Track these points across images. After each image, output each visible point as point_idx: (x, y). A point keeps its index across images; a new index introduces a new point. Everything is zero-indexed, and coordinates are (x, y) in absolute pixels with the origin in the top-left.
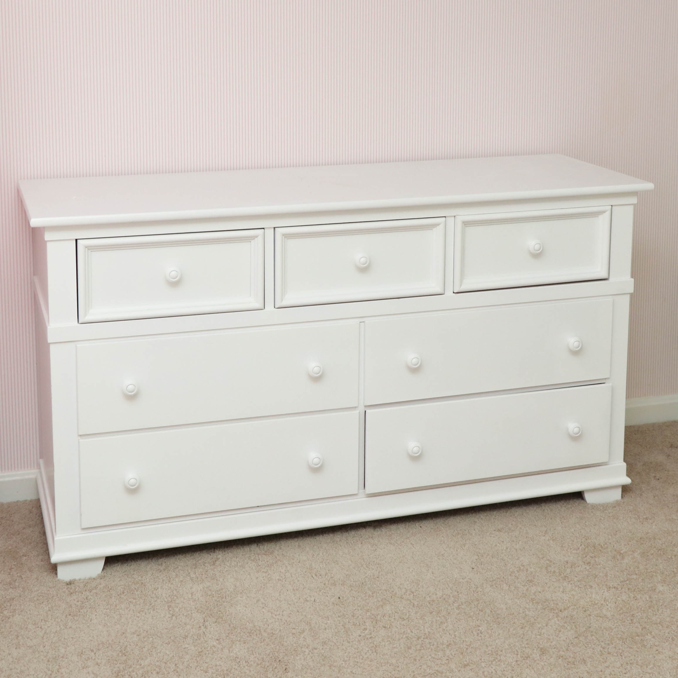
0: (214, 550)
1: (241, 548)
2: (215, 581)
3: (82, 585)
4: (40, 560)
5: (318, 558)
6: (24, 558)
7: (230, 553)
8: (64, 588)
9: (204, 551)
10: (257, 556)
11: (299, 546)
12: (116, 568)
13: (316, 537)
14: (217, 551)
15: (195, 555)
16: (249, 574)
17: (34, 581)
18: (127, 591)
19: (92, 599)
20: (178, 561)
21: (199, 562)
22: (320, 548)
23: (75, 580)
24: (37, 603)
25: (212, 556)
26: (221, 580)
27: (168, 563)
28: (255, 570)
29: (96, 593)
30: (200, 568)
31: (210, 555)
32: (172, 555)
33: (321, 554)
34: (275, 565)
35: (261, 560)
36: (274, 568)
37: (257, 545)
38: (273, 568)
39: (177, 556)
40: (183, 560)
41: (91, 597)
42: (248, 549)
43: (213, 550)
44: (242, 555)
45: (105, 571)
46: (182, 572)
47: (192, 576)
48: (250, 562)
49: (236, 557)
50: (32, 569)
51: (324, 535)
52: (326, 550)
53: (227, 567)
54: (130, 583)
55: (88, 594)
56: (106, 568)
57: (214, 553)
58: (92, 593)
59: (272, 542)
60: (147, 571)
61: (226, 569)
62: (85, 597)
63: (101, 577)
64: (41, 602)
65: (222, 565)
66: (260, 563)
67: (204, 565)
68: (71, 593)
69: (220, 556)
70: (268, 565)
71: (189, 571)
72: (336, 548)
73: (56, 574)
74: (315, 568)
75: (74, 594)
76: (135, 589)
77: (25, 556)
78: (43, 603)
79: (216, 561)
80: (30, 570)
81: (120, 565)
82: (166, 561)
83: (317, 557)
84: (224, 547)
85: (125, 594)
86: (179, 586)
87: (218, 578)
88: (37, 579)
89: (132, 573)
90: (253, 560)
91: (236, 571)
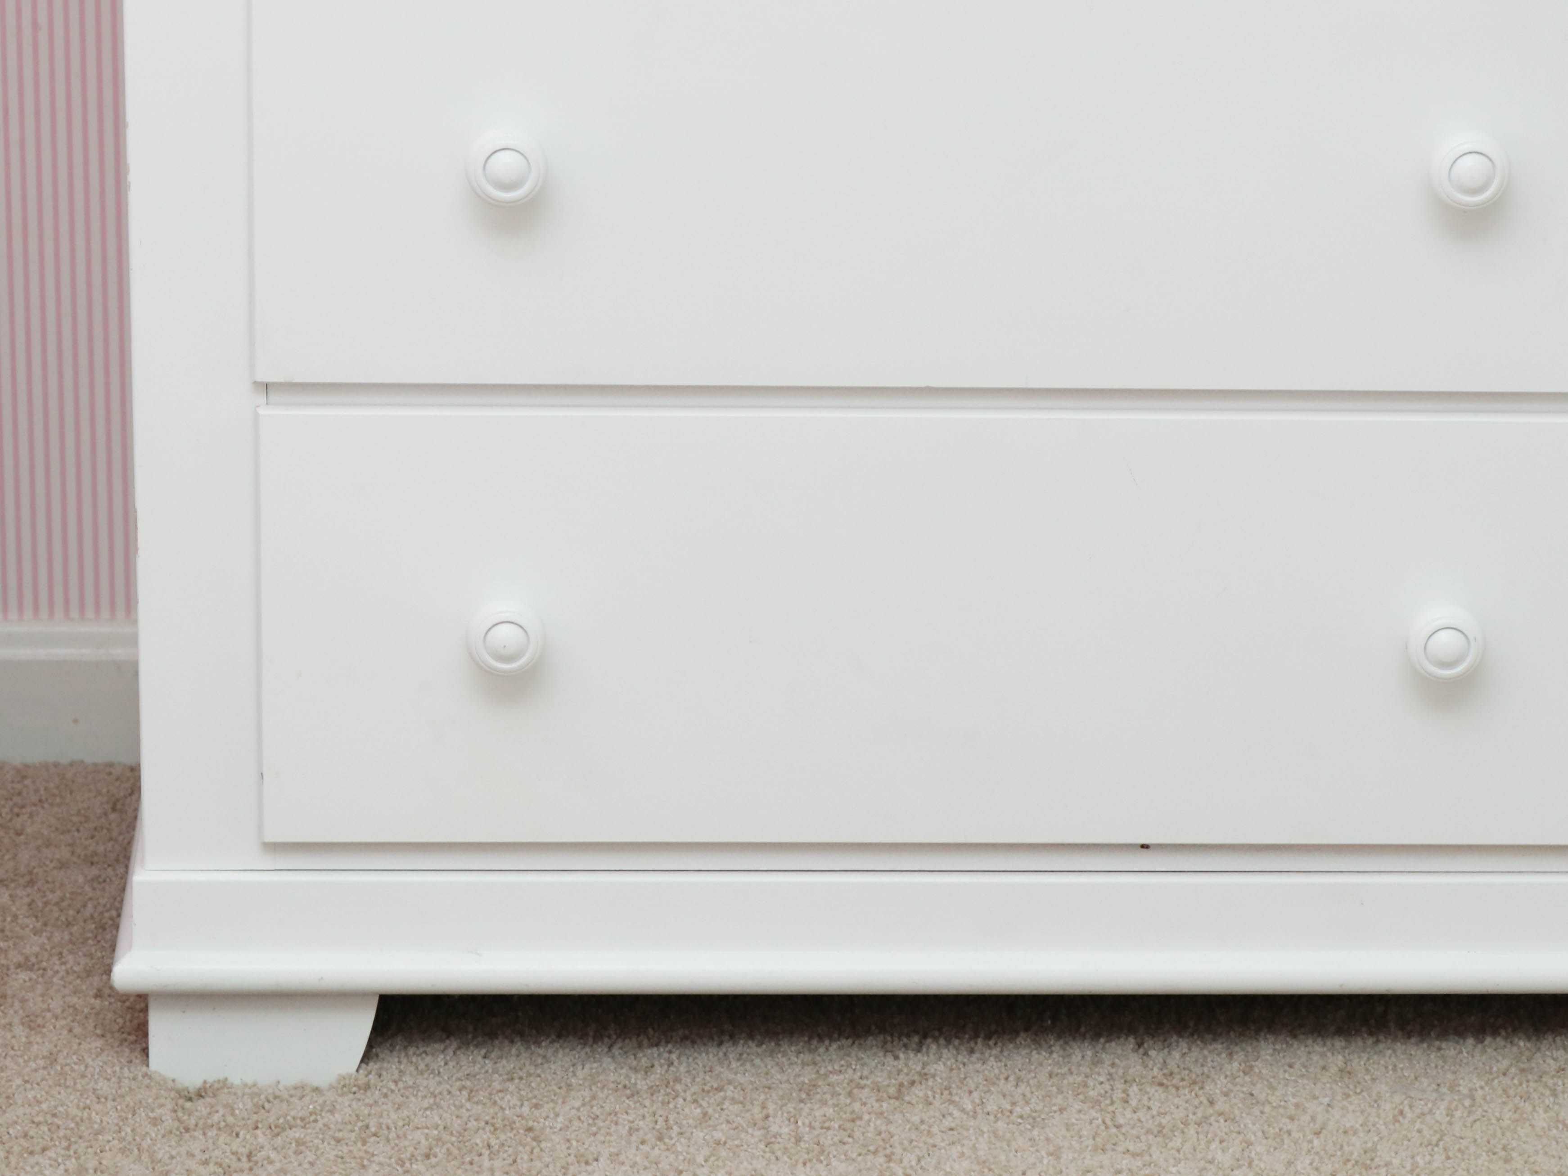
0: (920, 1044)
1: (1056, 1048)
2: (881, 1159)
3: (242, 1106)
4: (92, 992)
5: (1418, 1126)
6: (23, 975)
7: (992, 1062)
8: (162, 1106)
9: (870, 1040)
10: (1119, 1085)
11: (1345, 1072)
12: (428, 1059)
13: (1444, 1045)
14: (934, 1047)
15: (822, 1050)
16: (1056, 1154)
17: (33, 1065)
18: (449, 1152)
19: (271, 1162)
20: (734, 1065)
21: (834, 1078)
22: (1444, 1090)
23: (224, 1084)
24: (16, 1149)
25: (900, 1064)
26: (910, 1159)
27: (682, 1069)
28: (1090, 1142)
29: (299, 1143)
30: (824, 1103)
31: (896, 1058)
32: (712, 1038)
33: (1440, 1115)
34: (1191, 1131)
35: (1134, 1103)
36: (1184, 1142)
37: (1140, 1045)
38: (1177, 1142)
39: (735, 1044)
40: (757, 1061)
41: (273, 1155)
42: (1089, 1053)
43: (916, 1039)
44: (1051, 1075)
45: (373, 1066)
46: (737, 1108)
47: (774, 1129)
48: (1077, 1106)
49: (1019, 1080)
50: (40, 1021)
51: (1488, 1040)
52: (1473, 1099)
53: (956, 1113)
54: (473, 1124)
55: (261, 1139)
56: (383, 1052)
57: (919, 1051)
58: (279, 1140)
59: (1214, 1040)
60: (569, 1086)
61: (947, 1122)
62: (244, 1151)
63: (344, 1086)
64: (38, 1149)
65: (937, 1103)
66: (1125, 1116)
67: (850, 1094)
68: (187, 1130)
69: (940, 1067)
70: (1161, 1126)
71: (771, 1107)
72: (1527, 1098)
73: (145, 1051)
74: (1387, 1164)
75: (197, 1134)
76: (489, 1146)
77: (31, 969)
78: (44, 1150)
79: (912, 1083)
80: (32, 1023)
81: (450, 1052)
82: (674, 1056)
83: (1413, 1122)
84: (975, 1037)
85: (433, 1160)
86: (700, 1159)
87: (898, 1150)
88: (52, 1059)
89: (496, 1085)
90: (1096, 1102)
91: (995, 1133)
